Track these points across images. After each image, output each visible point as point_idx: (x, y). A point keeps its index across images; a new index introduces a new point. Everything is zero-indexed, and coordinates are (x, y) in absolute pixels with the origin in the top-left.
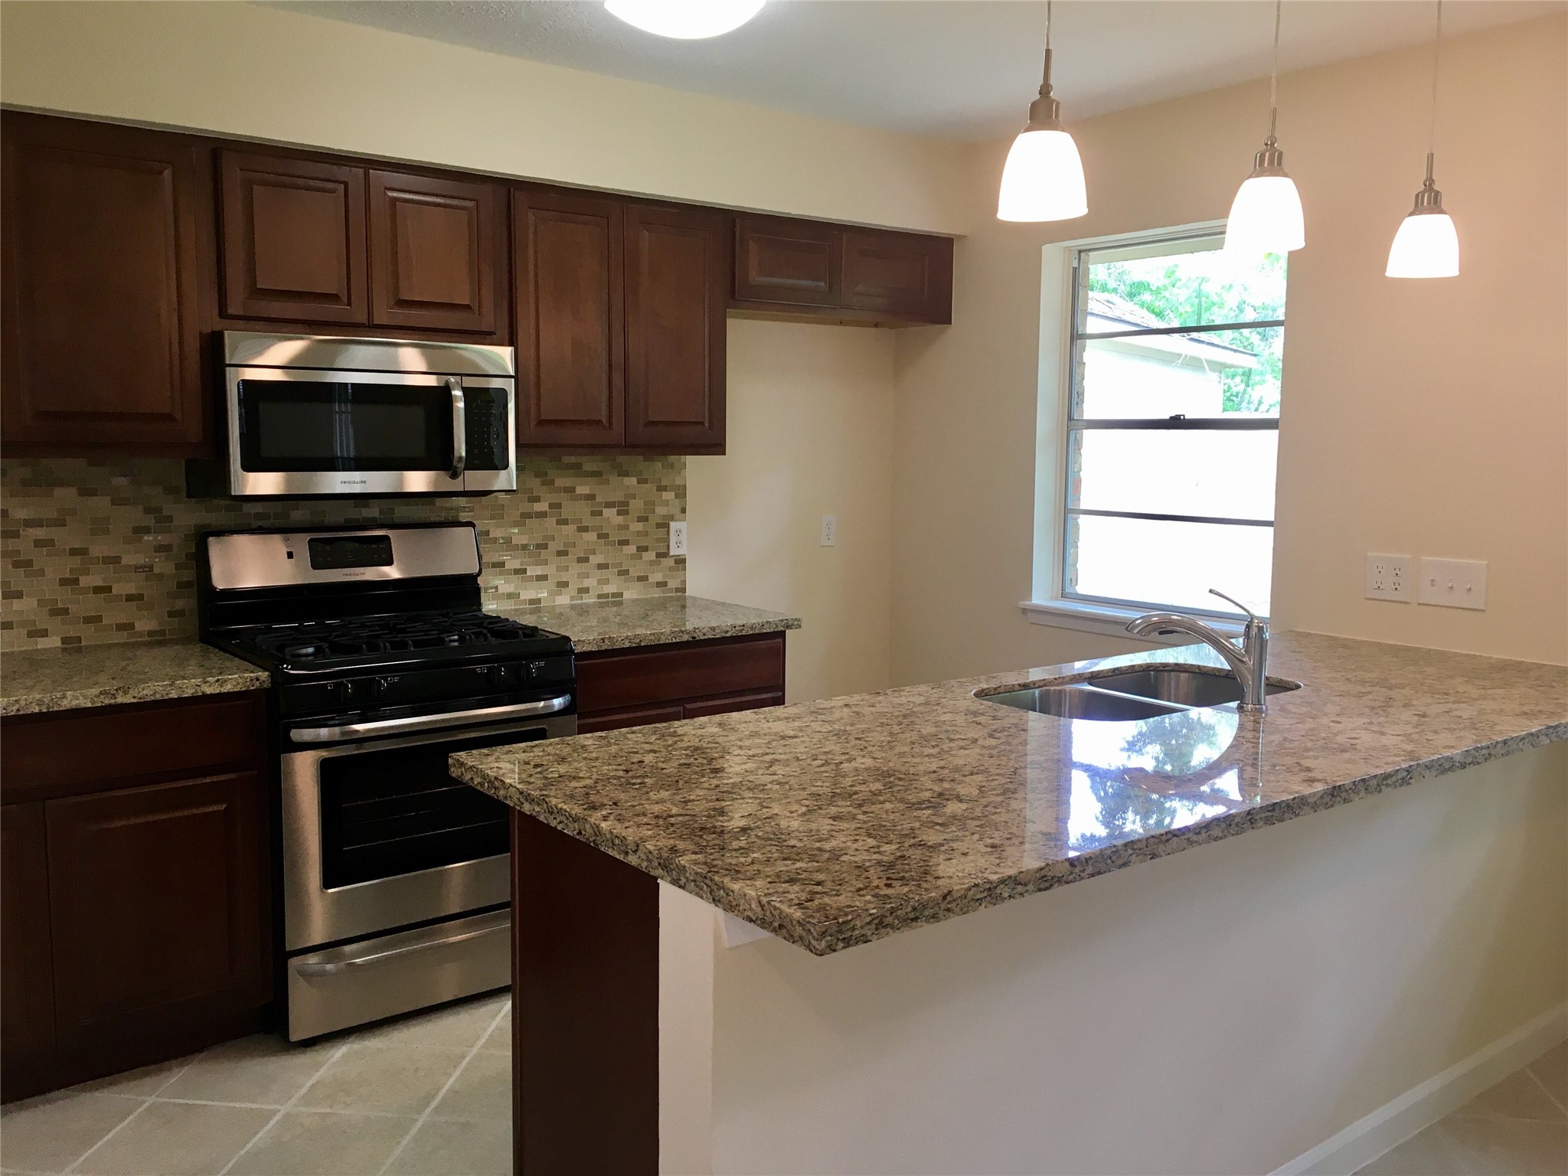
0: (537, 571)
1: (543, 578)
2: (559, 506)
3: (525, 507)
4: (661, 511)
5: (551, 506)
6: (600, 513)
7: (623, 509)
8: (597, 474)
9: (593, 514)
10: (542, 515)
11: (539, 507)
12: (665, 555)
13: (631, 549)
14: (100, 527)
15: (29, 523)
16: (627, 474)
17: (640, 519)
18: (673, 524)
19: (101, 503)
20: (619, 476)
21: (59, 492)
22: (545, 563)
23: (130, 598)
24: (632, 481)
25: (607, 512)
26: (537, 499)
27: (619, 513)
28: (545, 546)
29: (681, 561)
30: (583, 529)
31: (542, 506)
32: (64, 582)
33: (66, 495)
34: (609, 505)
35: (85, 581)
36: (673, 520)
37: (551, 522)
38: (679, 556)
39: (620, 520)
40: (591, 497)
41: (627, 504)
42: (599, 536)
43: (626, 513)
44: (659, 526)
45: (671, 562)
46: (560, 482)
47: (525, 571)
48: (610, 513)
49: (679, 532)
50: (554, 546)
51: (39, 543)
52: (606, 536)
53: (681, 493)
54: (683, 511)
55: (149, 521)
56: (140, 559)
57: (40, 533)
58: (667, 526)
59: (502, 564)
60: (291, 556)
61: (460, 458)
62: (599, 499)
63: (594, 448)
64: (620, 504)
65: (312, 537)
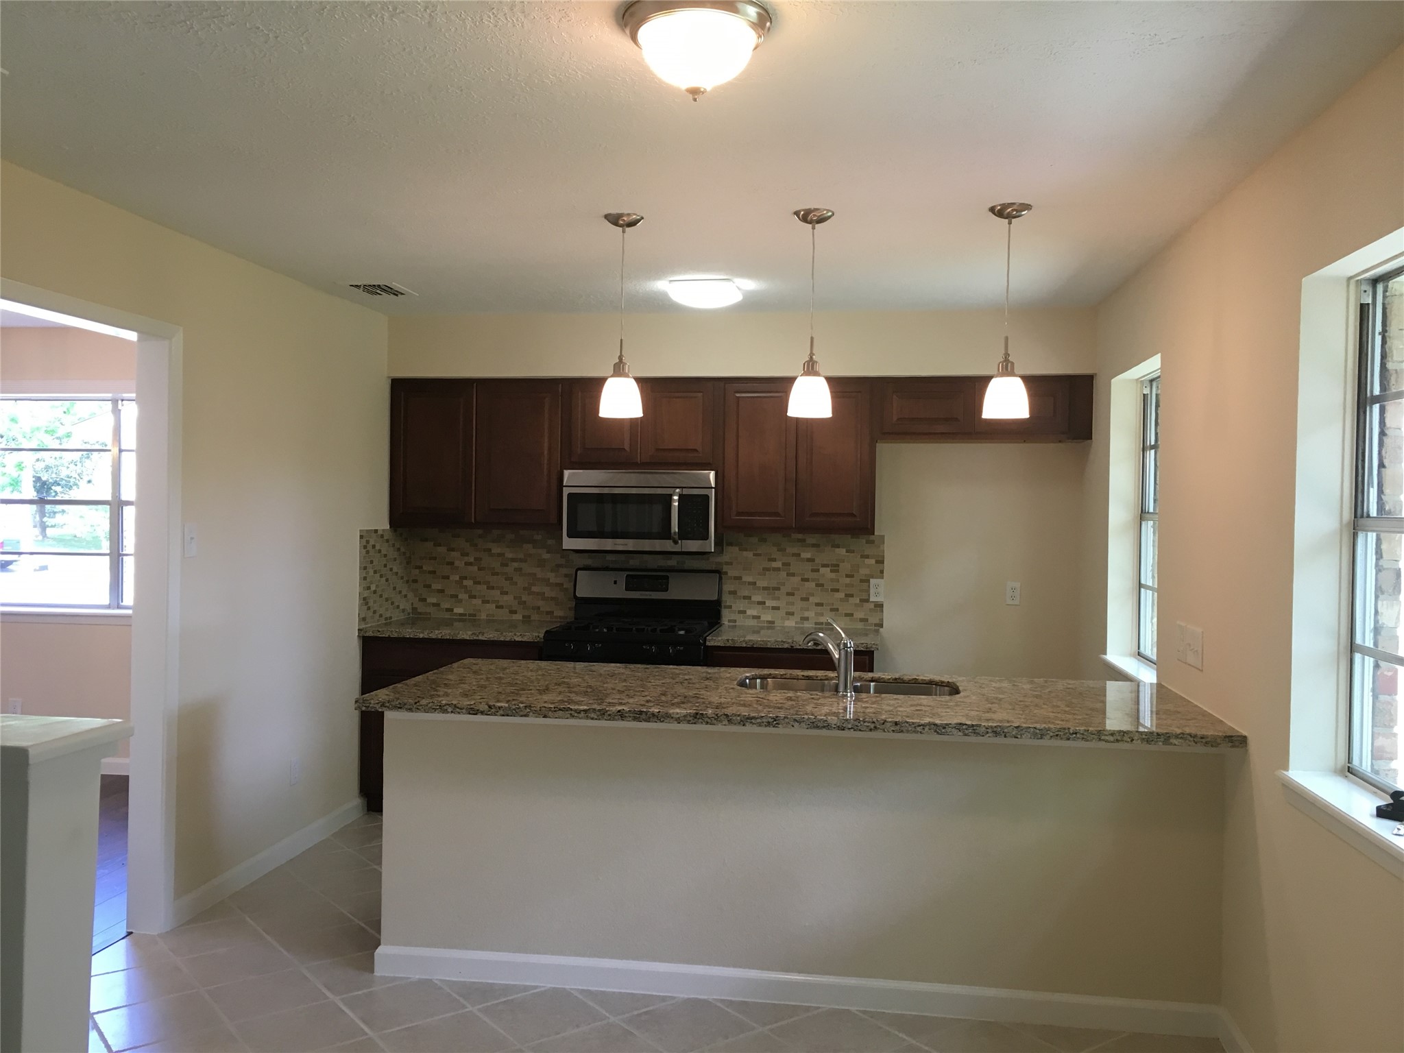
0: (774, 603)
1: (777, 608)
2: (789, 564)
3: (766, 564)
4: (864, 571)
5: (784, 564)
6: (818, 571)
7: (835, 568)
8: (814, 545)
9: (813, 571)
10: (778, 569)
11: (774, 565)
12: (867, 601)
13: (841, 595)
14: (541, 564)
15: (513, 560)
16: (838, 547)
17: (847, 576)
18: (872, 581)
20: (832, 547)
21: (526, 546)
22: (778, 599)
24: (842, 551)
25: (823, 570)
26: (774, 560)
27: (831, 571)
28: (778, 589)
29: (879, 606)
30: (805, 580)
31: (778, 564)
32: (525, 589)
33: (528, 547)
34: (824, 566)
35: (534, 589)
36: (873, 578)
37: (783, 574)
38: (878, 602)
39: (833, 575)
40: (811, 560)
41: (838, 566)
42: (817, 585)
43: (837, 571)
44: (862, 581)
45: (872, 606)
46: (790, 550)
47: (764, 603)
48: (825, 571)
49: (877, 586)
50: (784, 590)
51: (516, 570)
52: (822, 585)
53: (880, 561)
54: (882, 572)
55: (563, 561)
56: (559, 580)
57: (516, 565)
58: (869, 581)
59: (750, 598)
60: (615, 582)
61: (675, 533)
62: (817, 561)
63: (774, 529)
64: (833, 565)
65: (625, 574)
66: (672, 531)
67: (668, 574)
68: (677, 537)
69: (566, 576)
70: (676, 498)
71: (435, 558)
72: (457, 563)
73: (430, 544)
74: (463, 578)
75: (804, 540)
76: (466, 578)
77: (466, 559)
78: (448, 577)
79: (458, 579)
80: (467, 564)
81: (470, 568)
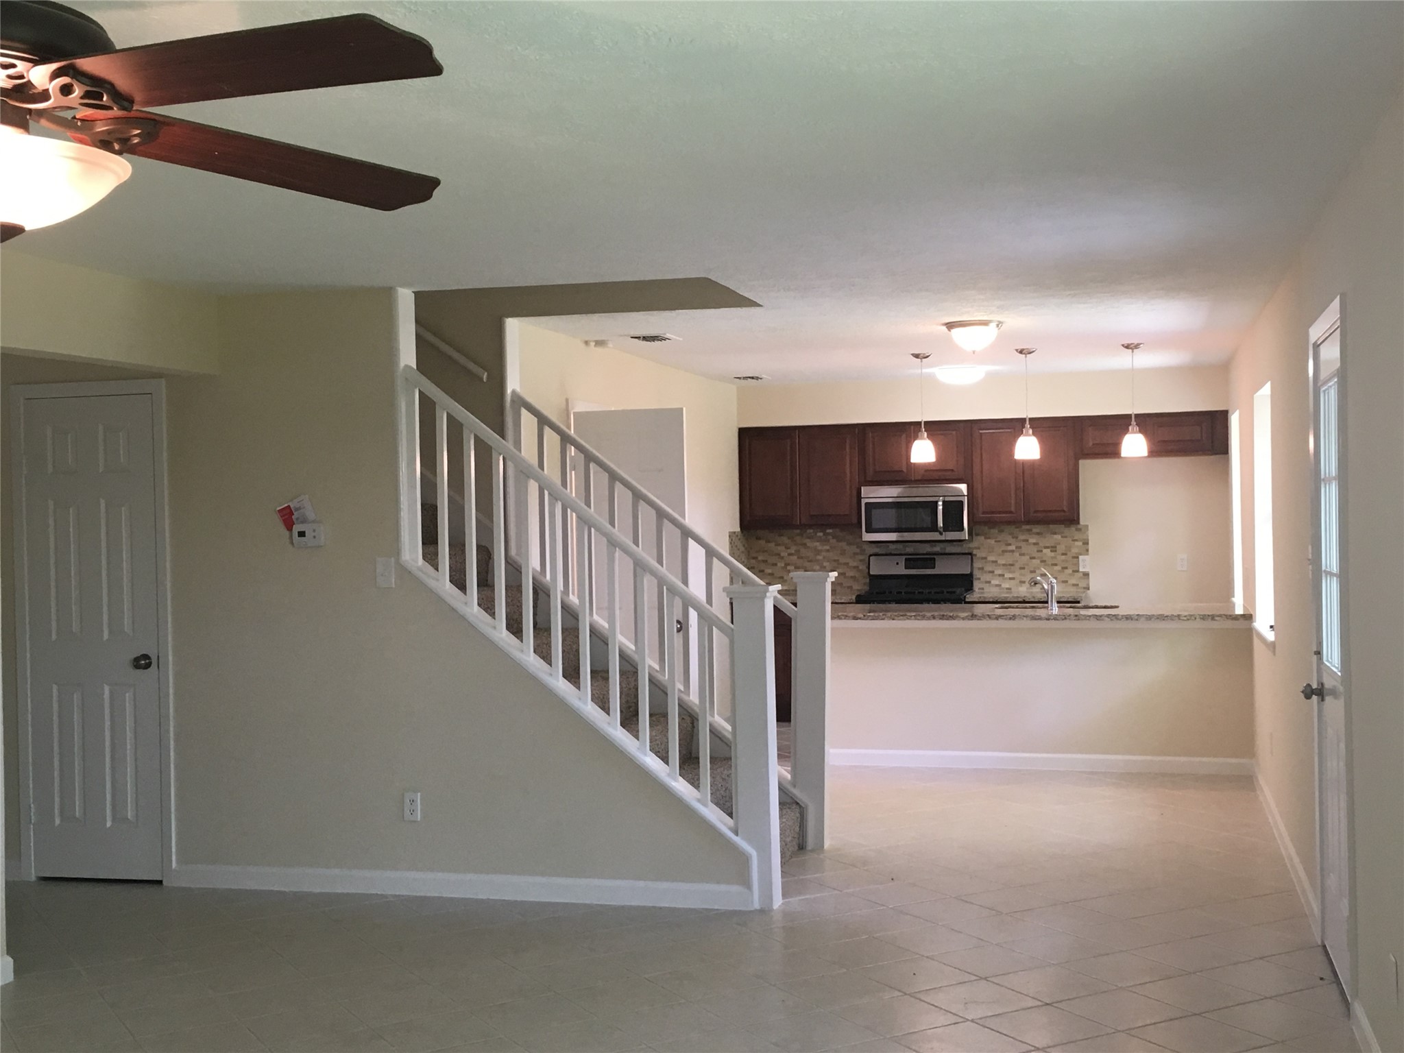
0: (1011, 576)
1: (1013, 579)
2: (1020, 547)
3: (1004, 548)
4: (1075, 551)
5: (1016, 548)
6: (1042, 551)
7: (1053, 549)
8: (1038, 534)
9: (1038, 551)
10: (1012, 551)
11: (1010, 548)
12: (1078, 571)
13: (1059, 568)
15: (823, 551)
16: (1055, 533)
17: (1063, 554)
18: (1081, 557)
20: (1051, 534)
21: (832, 541)
22: (1014, 572)
24: (1058, 537)
25: (1045, 551)
26: (1010, 545)
27: (1051, 551)
28: (1012, 565)
29: (1086, 575)
30: (1033, 558)
31: (1013, 548)
34: (1046, 547)
36: (1081, 555)
37: (1017, 554)
38: (1085, 572)
39: (1053, 554)
40: (1036, 544)
41: (1056, 547)
42: (1041, 561)
43: (1056, 551)
44: (1074, 557)
45: (1081, 574)
46: (1022, 537)
47: (1003, 575)
48: (1047, 551)
49: (1084, 561)
50: (1017, 566)
52: (1045, 561)
53: (1086, 543)
54: (1087, 550)
56: (857, 564)
57: (824, 554)
58: (1078, 558)
59: (993, 572)
60: (897, 564)
61: (941, 527)
62: (1041, 544)
63: (1009, 523)
64: (1052, 547)
65: (904, 557)
66: (939, 526)
67: (935, 557)
68: (942, 530)
69: (861, 561)
70: (940, 503)
71: (766, 551)
72: (782, 554)
73: (762, 542)
74: (787, 565)
75: (1031, 530)
76: (789, 564)
77: (789, 551)
78: (776, 565)
79: (783, 565)
80: (790, 554)
81: (791, 557)
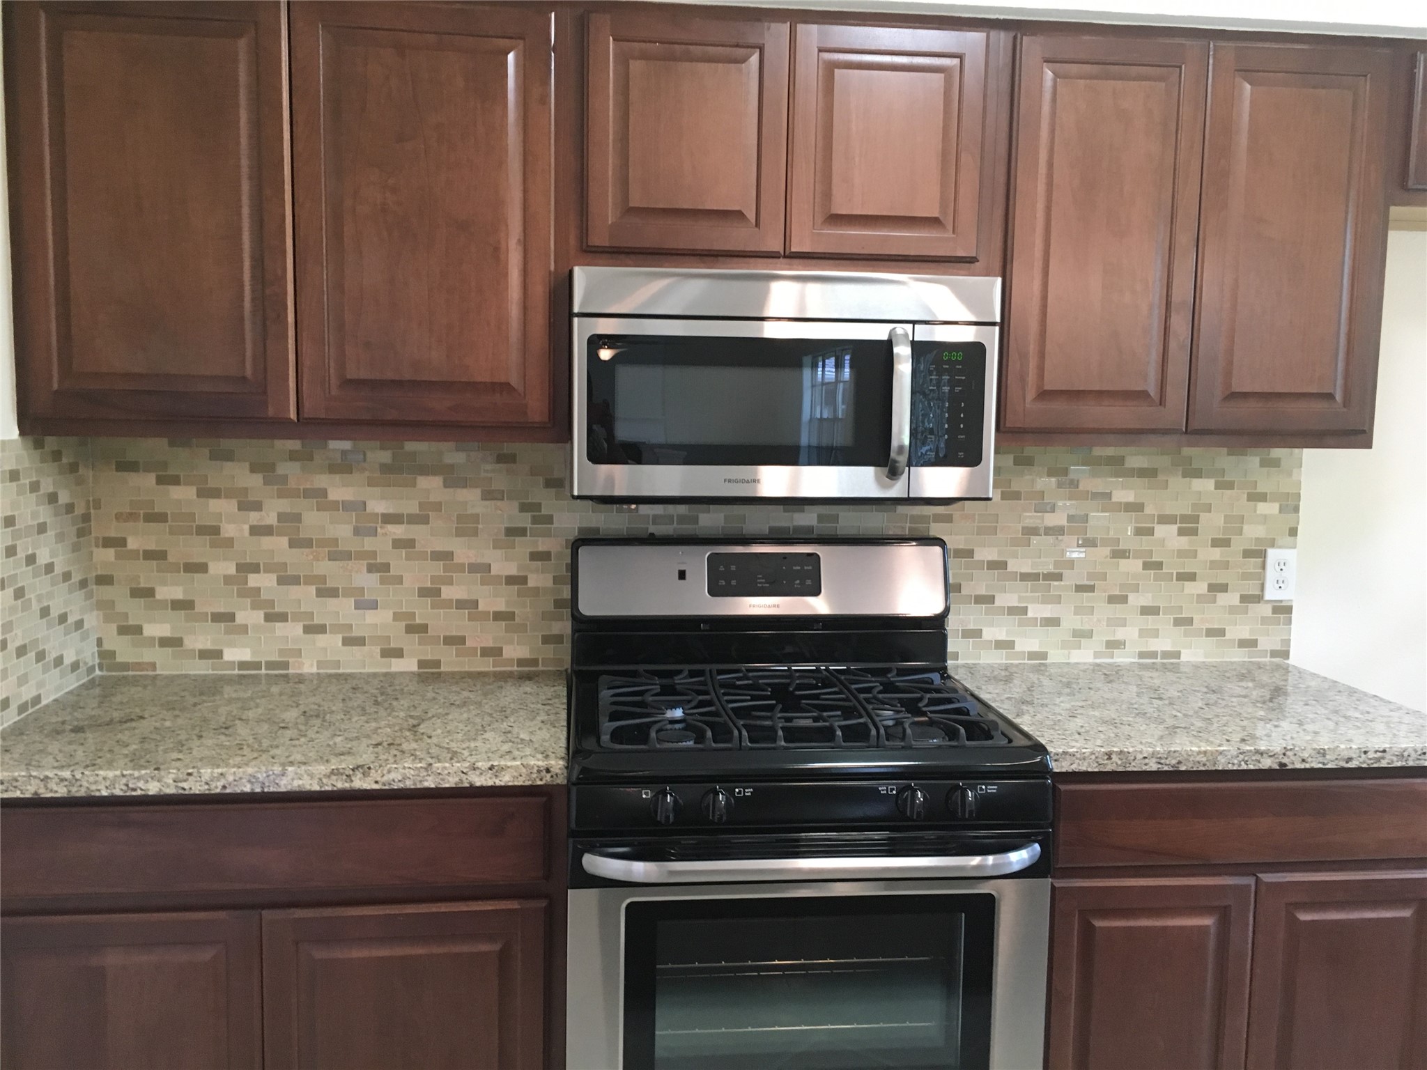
0: (1046, 611)
1: (1053, 622)
2: (1084, 518)
3: (1031, 518)
4: (1253, 531)
5: (1071, 518)
6: (1150, 532)
7: (1188, 525)
8: (1148, 473)
9: (1139, 532)
10: (1058, 531)
11: (1052, 520)
12: (1258, 599)
13: (1200, 587)
14: (467, 527)
15: (389, 519)
16: (1198, 474)
17: (1216, 543)
18: (1271, 553)
19: (470, 498)
20: (1184, 476)
21: (424, 482)
22: (1058, 600)
23: (498, 616)
24: (1205, 485)
25: (1161, 531)
26: (1051, 508)
28: (1059, 577)
29: (1283, 610)
30: (1120, 554)
31: (1057, 519)
32: (423, 592)
33: (431, 485)
34: (1165, 519)
35: (448, 592)
36: (1273, 546)
37: (1071, 541)
38: (1281, 601)
39: (1184, 542)
40: (1137, 507)
41: (1196, 519)
42: (1146, 566)
43: (1194, 532)
44: (1247, 554)
45: (1266, 610)
46: (1088, 484)
47: (1024, 611)
48: (1169, 533)
49: (1282, 565)
50: (1071, 578)
51: (398, 544)
52: (1159, 565)
53: (1291, 504)
54: (1293, 532)
55: (525, 520)
56: (512, 570)
57: (398, 531)
58: (1262, 554)
59: (990, 599)
60: (682, 575)
61: (901, 448)
62: (1149, 510)
63: (1132, 434)
64: (1184, 518)
65: (708, 551)
66: (895, 443)
67: (816, 549)
68: (903, 459)
69: (540, 556)
70: (904, 351)
71: (161, 518)
72: (228, 530)
73: (147, 480)
74: (247, 568)
75: (1120, 461)
76: (255, 568)
77: (254, 517)
78: (202, 568)
79: (231, 569)
80: (256, 531)
81: (267, 542)
